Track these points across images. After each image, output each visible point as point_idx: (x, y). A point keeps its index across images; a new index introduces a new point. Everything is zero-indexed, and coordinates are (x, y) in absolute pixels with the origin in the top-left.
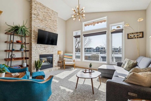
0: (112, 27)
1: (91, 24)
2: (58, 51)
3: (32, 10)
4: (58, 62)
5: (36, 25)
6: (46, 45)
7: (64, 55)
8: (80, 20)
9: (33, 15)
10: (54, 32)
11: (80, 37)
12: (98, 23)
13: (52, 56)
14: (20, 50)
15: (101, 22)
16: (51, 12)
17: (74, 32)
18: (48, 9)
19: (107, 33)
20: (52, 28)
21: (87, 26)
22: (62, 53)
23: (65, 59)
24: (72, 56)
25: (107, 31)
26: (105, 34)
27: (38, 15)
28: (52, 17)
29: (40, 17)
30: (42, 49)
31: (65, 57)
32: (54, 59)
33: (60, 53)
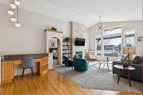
0: (126, 32)
1: (109, 30)
2: (85, 50)
3: (72, 28)
4: (85, 57)
5: (74, 35)
6: (79, 46)
7: (88, 52)
8: (101, 31)
9: (73, 30)
10: (83, 38)
11: (100, 39)
12: (115, 29)
13: (81, 52)
14: (68, 49)
15: (118, 28)
16: (81, 26)
17: (96, 36)
18: (80, 24)
19: (122, 37)
20: (82, 35)
21: (106, 31)
22: (87, 51)
23: (89, 55)
24: (94, 53)
25: (122, 35)
26: (121, 37)
27: (75, 29)
28: (82, 28)
29: (76, 31)
30: (77, 48)
31: (89, 53)
32: (83, 55)
33: (86, 51)
